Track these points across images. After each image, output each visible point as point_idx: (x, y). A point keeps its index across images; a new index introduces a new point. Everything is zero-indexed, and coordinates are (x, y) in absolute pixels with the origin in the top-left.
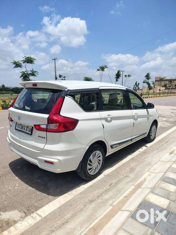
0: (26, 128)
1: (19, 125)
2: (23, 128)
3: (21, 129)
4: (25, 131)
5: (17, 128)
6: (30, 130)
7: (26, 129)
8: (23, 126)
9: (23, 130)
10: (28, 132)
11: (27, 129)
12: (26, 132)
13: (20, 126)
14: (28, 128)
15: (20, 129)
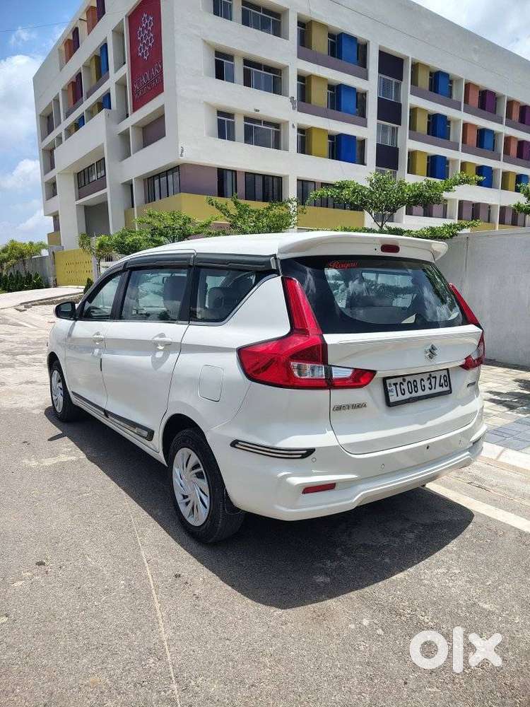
0: (426, 383)
1: (398, 386)
2: (416, 386)
3: (414, 394)
4: (427, 392)
5: (393, 399)
6: (442, 381)
7: (427, 385)
8: (415, 381)
9: (420, 393)
10: (439, 389)
11: (430, 384)
12: (433, 391)
13: (405, 386)
14: (433, 380)
15: (407, 396)
